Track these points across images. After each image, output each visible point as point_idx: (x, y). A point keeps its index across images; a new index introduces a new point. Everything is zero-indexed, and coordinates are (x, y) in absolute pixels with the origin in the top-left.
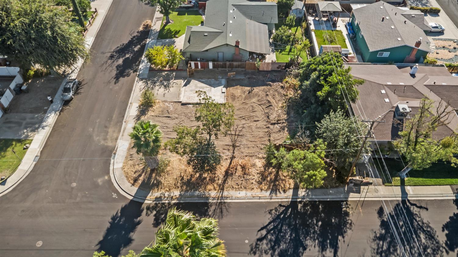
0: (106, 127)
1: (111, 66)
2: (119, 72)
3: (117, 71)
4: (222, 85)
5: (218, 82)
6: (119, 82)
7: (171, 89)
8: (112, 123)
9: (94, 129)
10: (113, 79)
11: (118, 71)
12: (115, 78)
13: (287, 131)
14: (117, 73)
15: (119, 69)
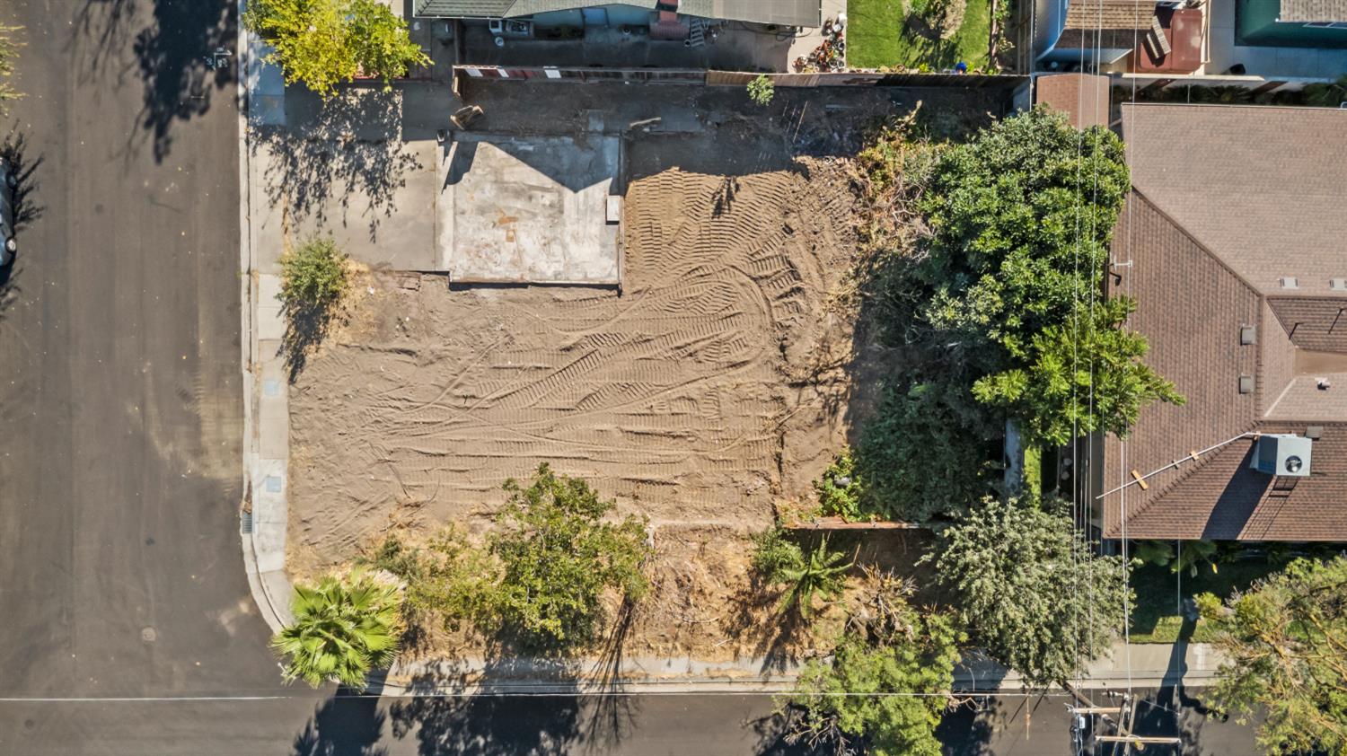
0: (186, 396)
1: (113, 43)
2: (157, 82)
3: (146, 78)
4: (607, 178)
5: (586, 157)
6: (174, 147)
7: (399, 195)
8: (203, 376)
9: (143, 406)
10: (140, 128)
11: (151, 80)
12: (148, 125)
13: (846, 419)
14: (147, 88)
15: (152, 64)
